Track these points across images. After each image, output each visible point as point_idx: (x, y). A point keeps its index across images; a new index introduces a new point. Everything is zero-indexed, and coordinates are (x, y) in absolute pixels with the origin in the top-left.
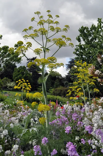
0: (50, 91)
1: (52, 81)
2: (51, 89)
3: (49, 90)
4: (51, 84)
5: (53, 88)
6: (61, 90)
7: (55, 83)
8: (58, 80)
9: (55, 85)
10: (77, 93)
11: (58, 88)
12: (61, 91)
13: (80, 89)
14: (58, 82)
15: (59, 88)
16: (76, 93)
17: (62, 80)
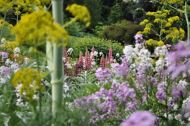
0: (98, 32)
1: (103, 8)
2: (101, 27)
3: (95, 29)
4: (102, 15)
5: (104, 24)
6: (123, 30)
7: (112, 11)
8: (120, 4)
9: (112, 19)
10: (167, 28)
11: (117, 24)
12: (125, 30)
13: (176, 18)
14: (118, 10)
15: (120, 24)
16: (163, 30)
17: (128, 7)
